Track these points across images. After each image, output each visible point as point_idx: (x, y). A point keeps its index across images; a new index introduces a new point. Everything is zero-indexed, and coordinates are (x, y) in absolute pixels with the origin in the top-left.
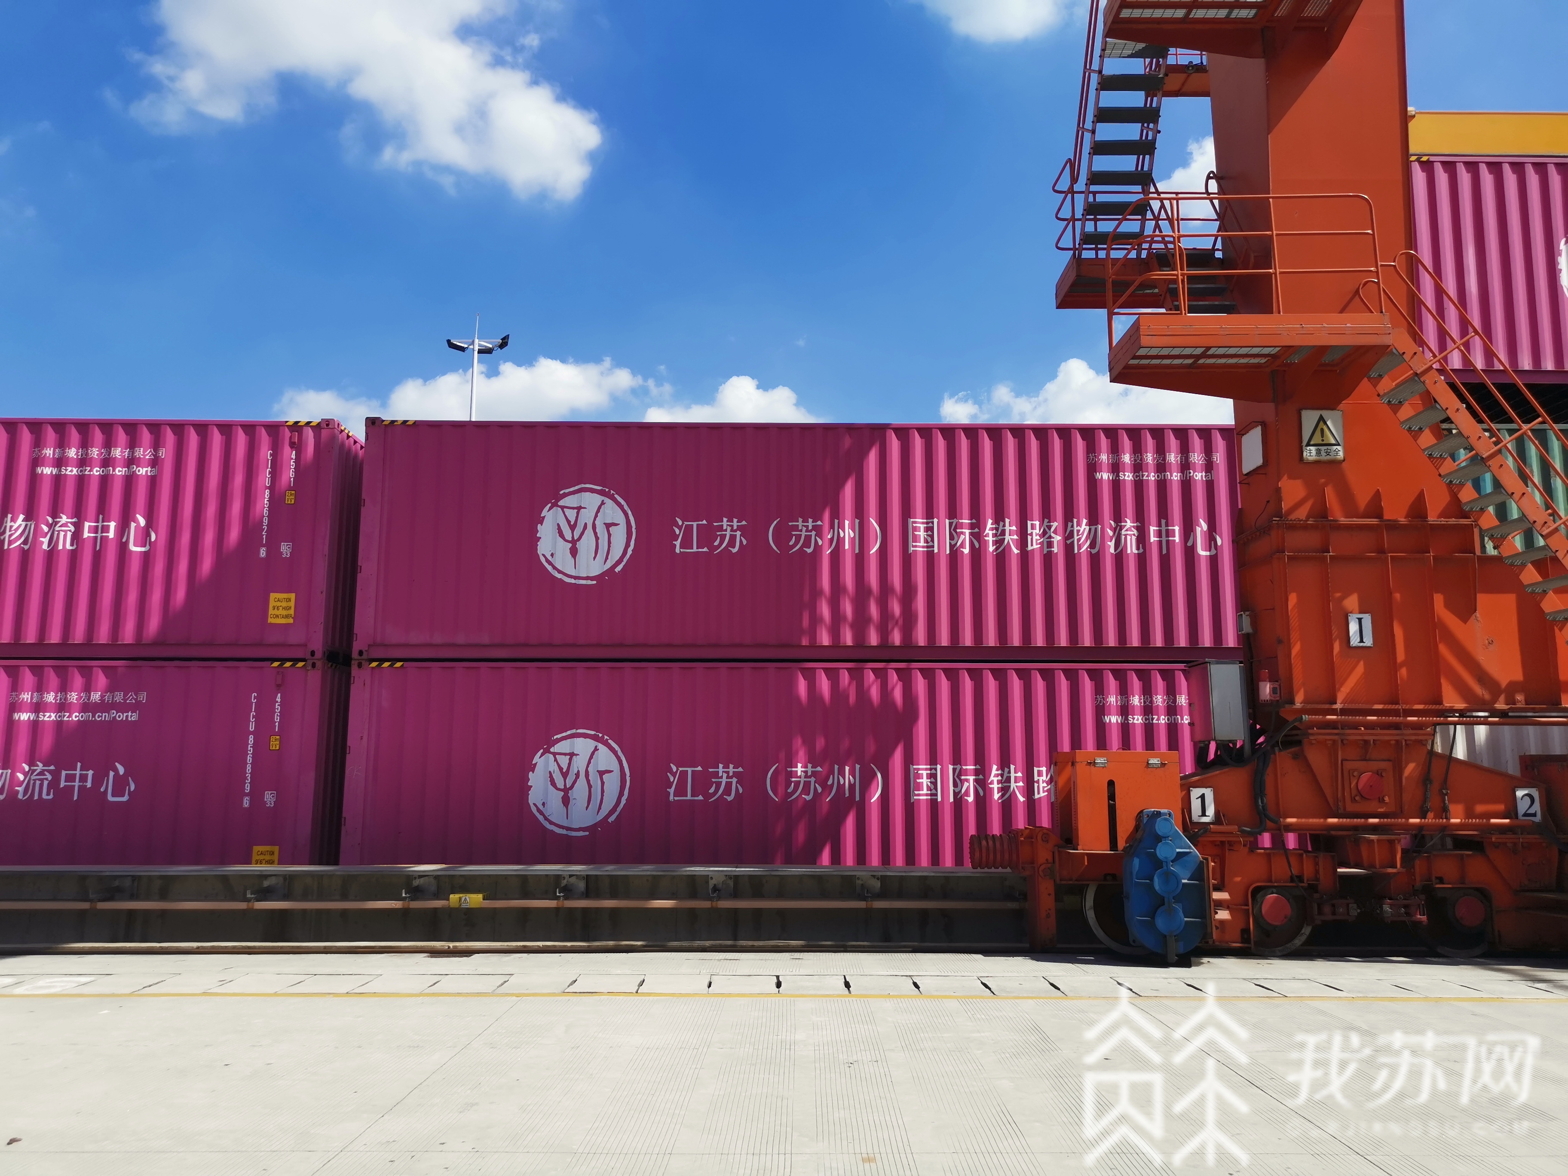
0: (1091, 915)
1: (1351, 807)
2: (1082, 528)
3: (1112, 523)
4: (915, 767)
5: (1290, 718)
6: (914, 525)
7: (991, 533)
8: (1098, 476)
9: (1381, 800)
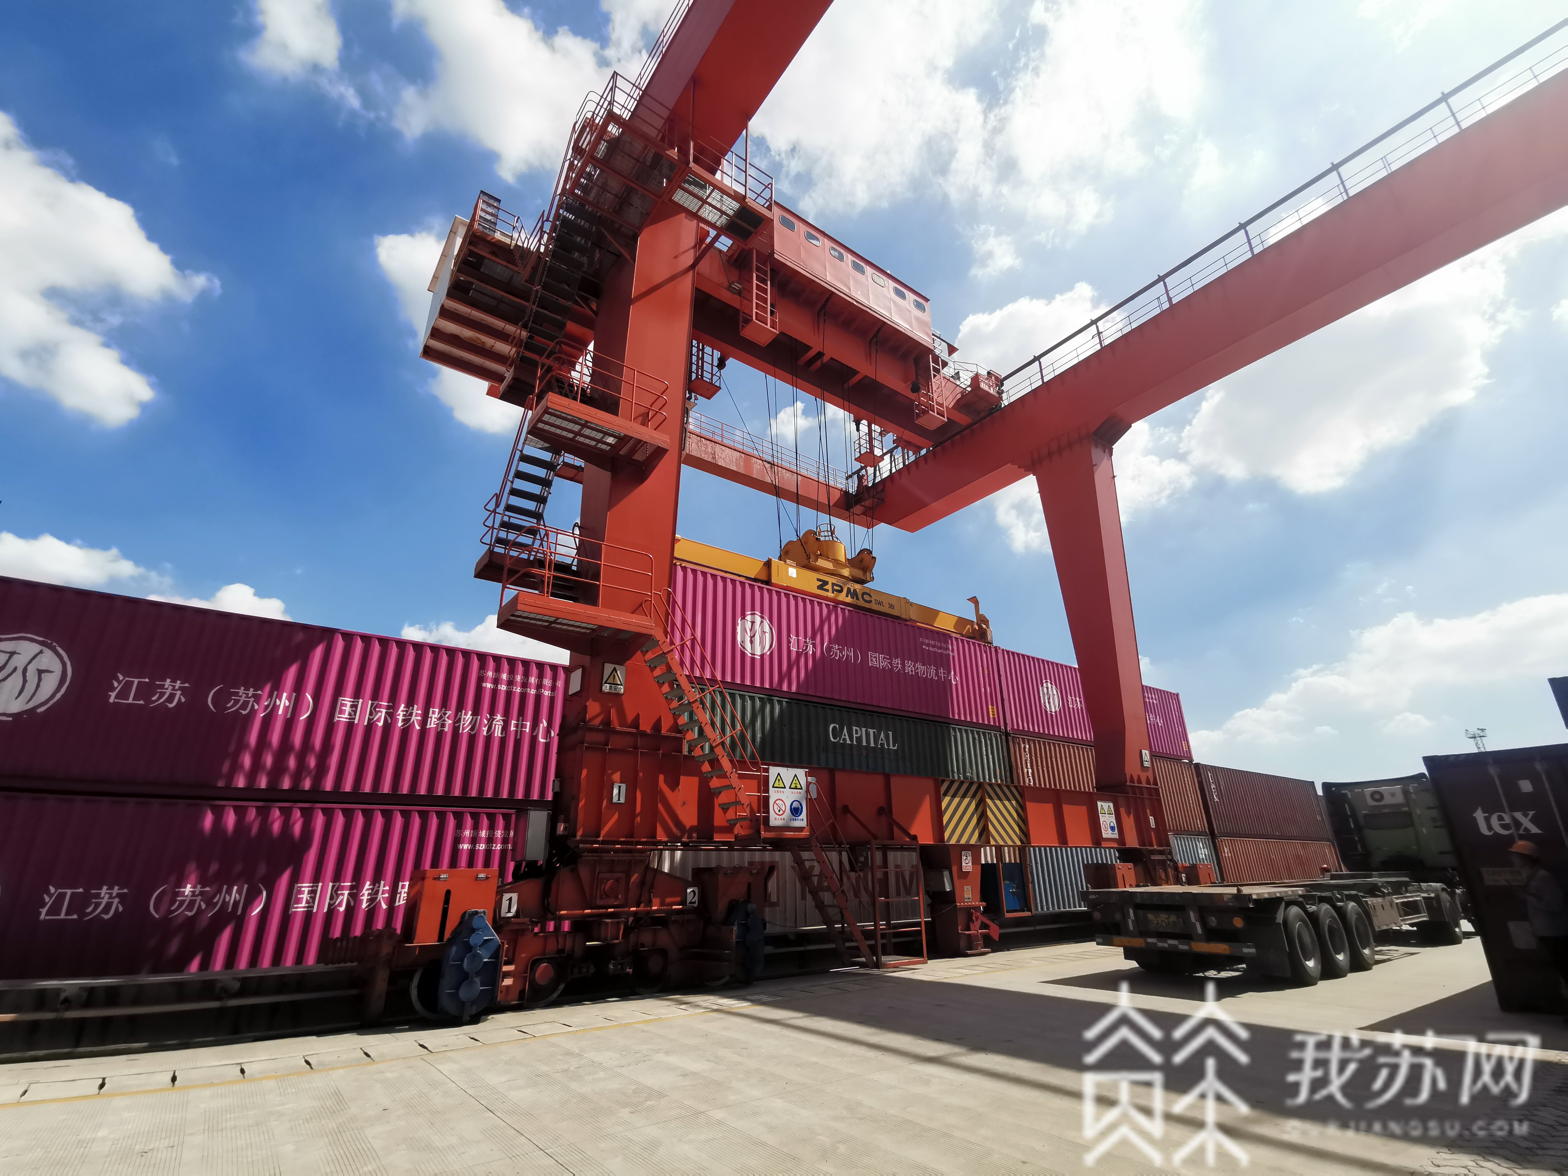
0: (414, 993)
1: (599, 902)
2: (467, 717)
3: (488, 716)
4: (299, 885)
5: (572, 846)
6: (343, 702)
7: (402, 714)
8: (484, 685)
9: (617, 897)
